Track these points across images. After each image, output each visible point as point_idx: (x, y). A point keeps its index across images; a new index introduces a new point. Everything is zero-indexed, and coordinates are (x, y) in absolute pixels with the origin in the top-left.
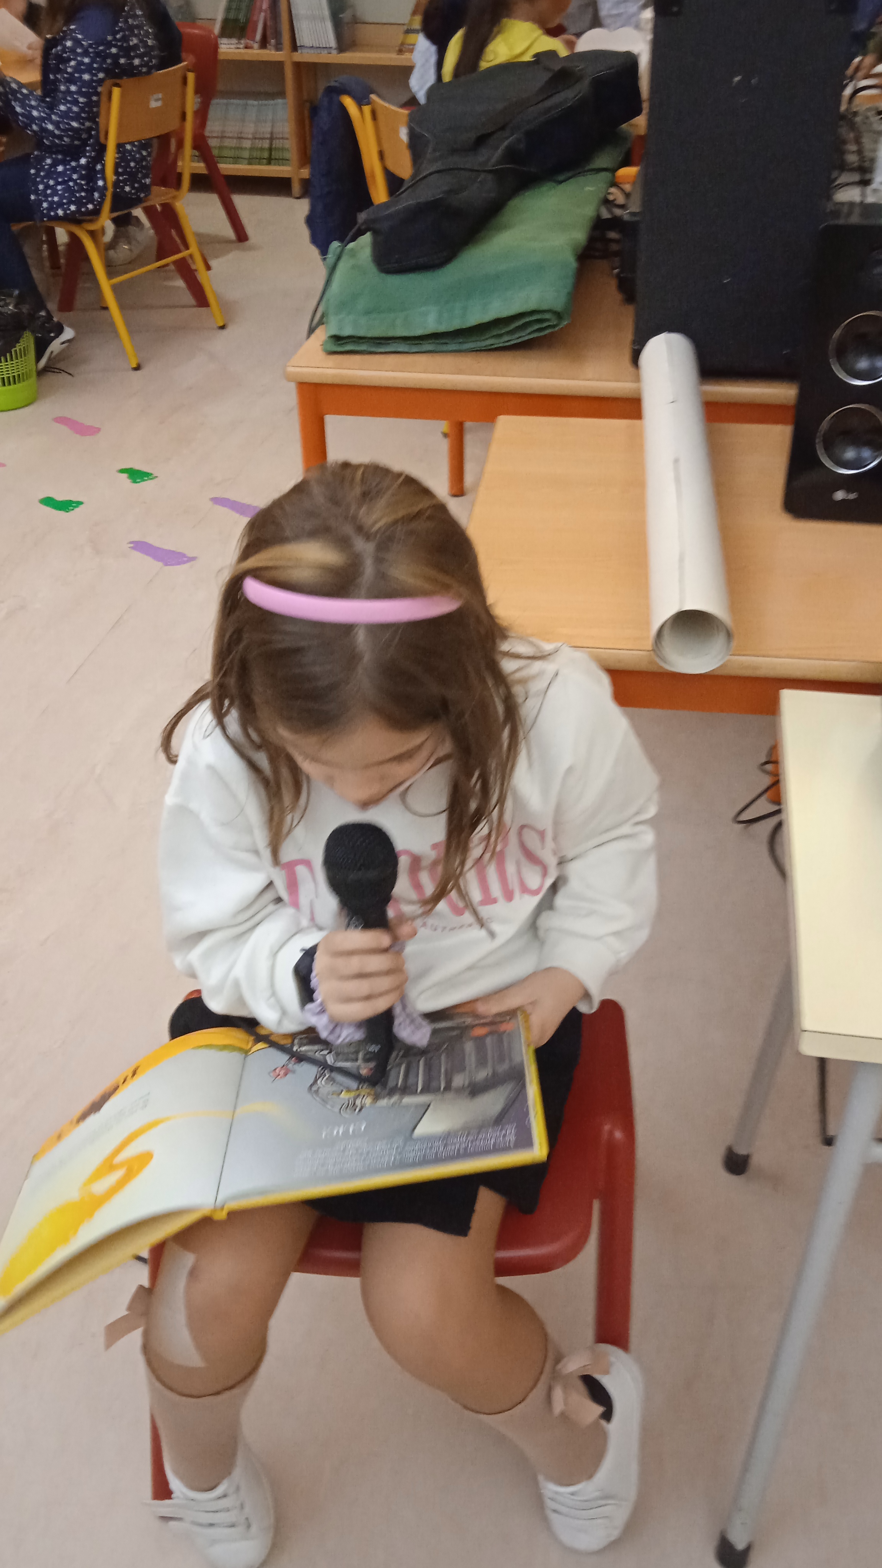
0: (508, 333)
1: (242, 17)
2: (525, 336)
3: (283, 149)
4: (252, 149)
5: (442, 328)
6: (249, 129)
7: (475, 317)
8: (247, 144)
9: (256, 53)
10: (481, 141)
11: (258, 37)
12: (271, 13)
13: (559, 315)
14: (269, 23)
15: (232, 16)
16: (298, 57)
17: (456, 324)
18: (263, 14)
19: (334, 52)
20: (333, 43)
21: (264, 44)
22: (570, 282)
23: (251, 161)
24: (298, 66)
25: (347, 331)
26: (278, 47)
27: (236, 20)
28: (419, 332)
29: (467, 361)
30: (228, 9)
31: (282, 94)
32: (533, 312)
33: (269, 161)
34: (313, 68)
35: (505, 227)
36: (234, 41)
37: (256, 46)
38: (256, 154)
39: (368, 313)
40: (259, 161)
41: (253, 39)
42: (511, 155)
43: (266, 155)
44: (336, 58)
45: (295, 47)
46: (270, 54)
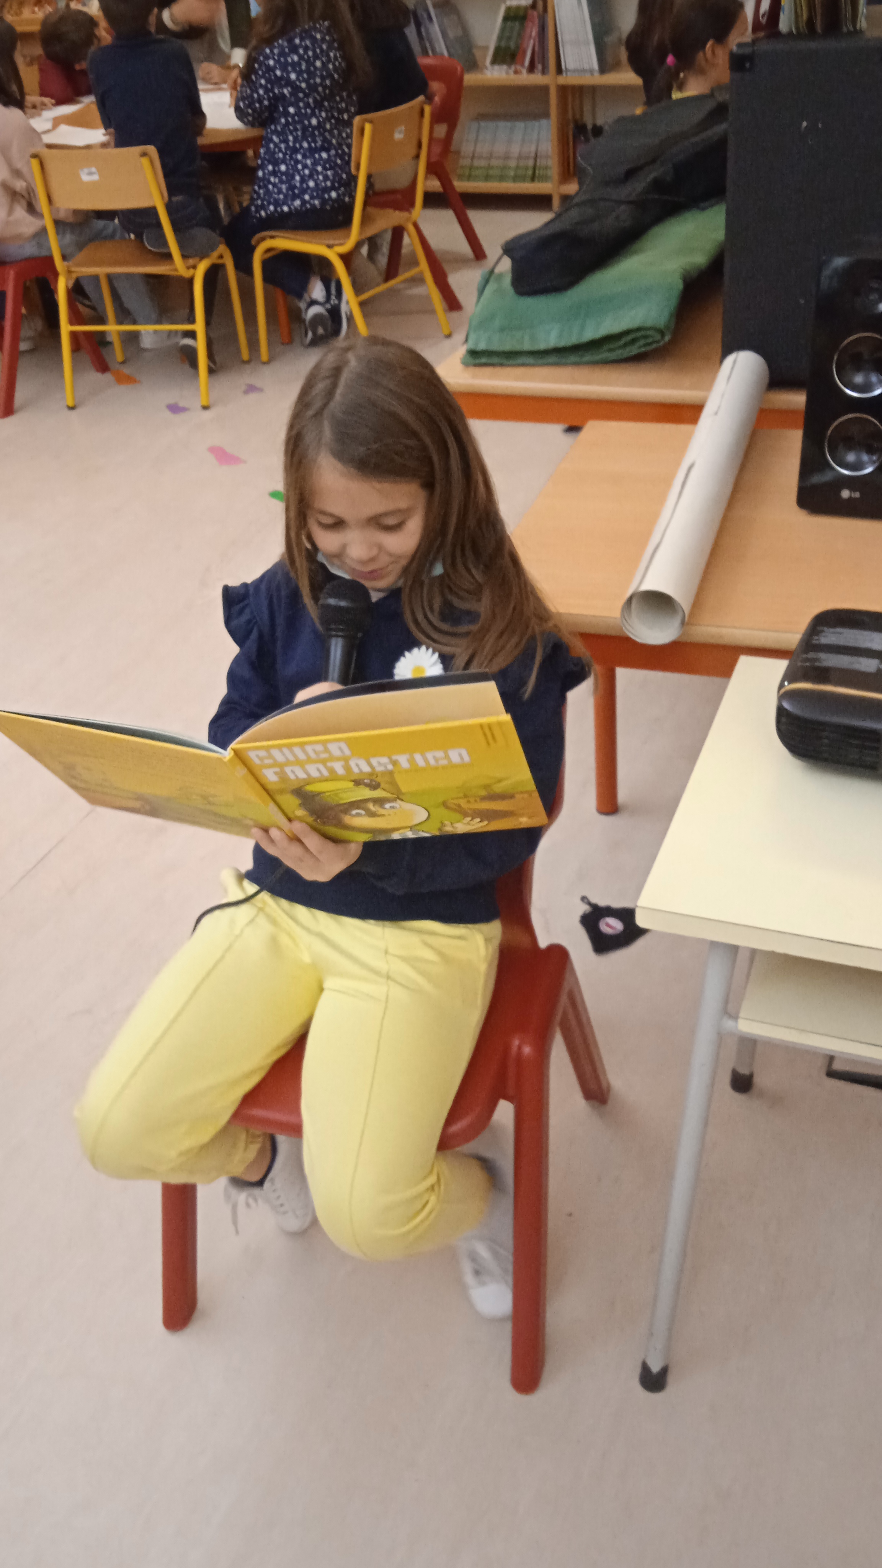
0: (620, 347)
1: (512, 45)
2: (634, 350)
3: (546, 168)
4: (518, 167)
5: (562, 344)
6: (515, 150)
7: (591, 333)
8: (513, 163)
9: (525, 78)
10: (630, 174)
11: (527, 63)
12: (539, 41)
13: (662, 333)
14: (536, 49)
15: (503, 44)
16: (562, 80)
17: (573, 339)
18: (532, 41)
19: (597, 74)
20: (595, 65)
21: (531, 69)
22: (674, 302)
23: (515, 179)
24: (563, 90)
25: (482, 346)
26: (544, 72)
27: (508, 48)
28: (542, 346)
29: (583, 372)
30: (500, 38)
31: (546, 115)
32: (638, 329)
33: (533, 179)
34: (579, 91)
35: (636, 252)
36: (505, 67)
37: (524, 71)
38: (520, 172)
39: (502, 330)
40: (523, 179)
41: (523, 65)
42: (657, 185)
43: (530, 172)
44: (599, 79)
45: (559, 70)
46: (537, 79)
